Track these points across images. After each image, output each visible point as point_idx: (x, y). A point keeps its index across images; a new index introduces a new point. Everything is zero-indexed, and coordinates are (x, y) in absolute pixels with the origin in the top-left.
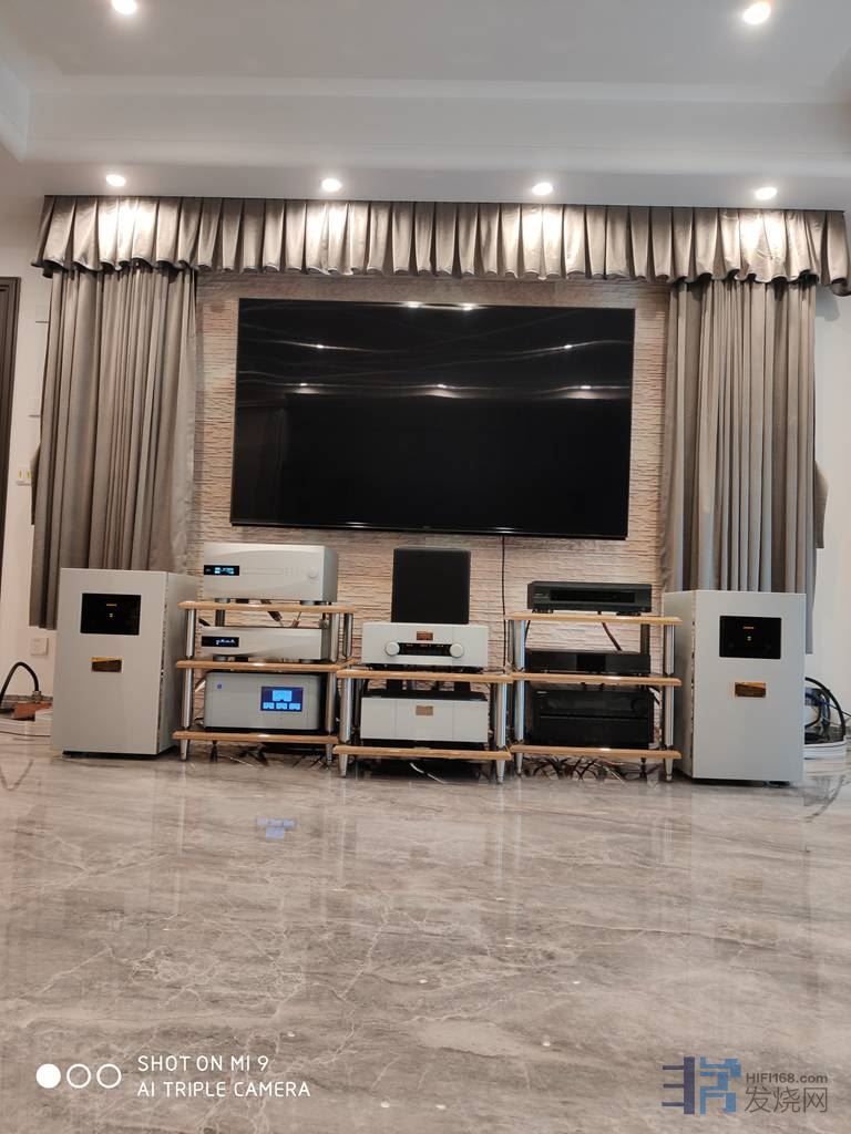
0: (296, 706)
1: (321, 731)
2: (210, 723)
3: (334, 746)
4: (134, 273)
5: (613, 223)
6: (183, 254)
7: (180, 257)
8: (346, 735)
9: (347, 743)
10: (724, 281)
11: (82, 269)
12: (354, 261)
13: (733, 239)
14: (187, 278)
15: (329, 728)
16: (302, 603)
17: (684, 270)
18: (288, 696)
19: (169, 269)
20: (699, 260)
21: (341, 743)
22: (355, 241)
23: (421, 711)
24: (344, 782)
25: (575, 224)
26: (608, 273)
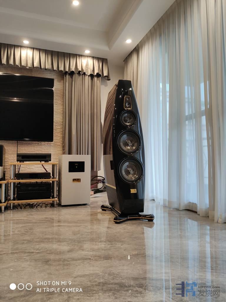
5: (48, 55)
10: (78, 74)
13: (80, 63)
17: (67, 70)
20: (71, 67)
25: (37, 54)
26: (46, 68)
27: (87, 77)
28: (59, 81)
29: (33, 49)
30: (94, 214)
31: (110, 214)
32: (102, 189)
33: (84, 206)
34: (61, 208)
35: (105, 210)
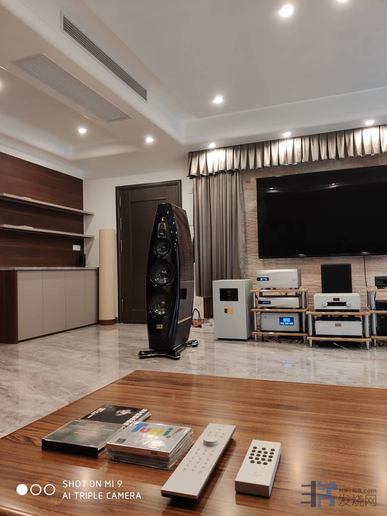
0: (292, 323)
1: (301, 331)
2: (263, 329)
3: (307, 337)
4: (220, 175)
6: (236, 167)
7: (235, 168)
8: (311, 334)
9: (312, 336)
11: (202, 176)
12: (297, 160)
14: (238, 174)
15: (304, 331)
16: (291, 289)
18: (288, 320)
19: (232, 172)
21: (309, 336)
22: (297, 152)
23: (337, 325)
24: (311, 349)
25: (385, 132)
29: (380, 126)
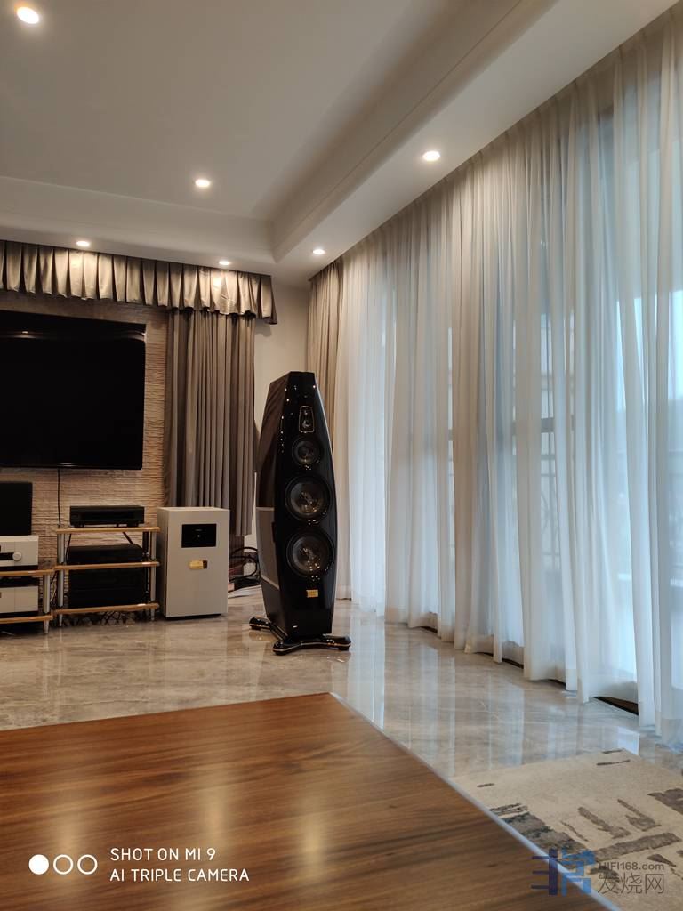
5: (131, 269)
10: (201, 312)
13: (206, 286)
17: (176, 304)
20: (186, 298)
25: (106, 265)
26: (128, 300)
27: (222, 320)
28: (157, 327)
29: (98, 254)
30: (234, 637)
31: (268, 635)
32: (253, 577)
33: (214, 619)
34: (164, 623)
35: (259, 629)
